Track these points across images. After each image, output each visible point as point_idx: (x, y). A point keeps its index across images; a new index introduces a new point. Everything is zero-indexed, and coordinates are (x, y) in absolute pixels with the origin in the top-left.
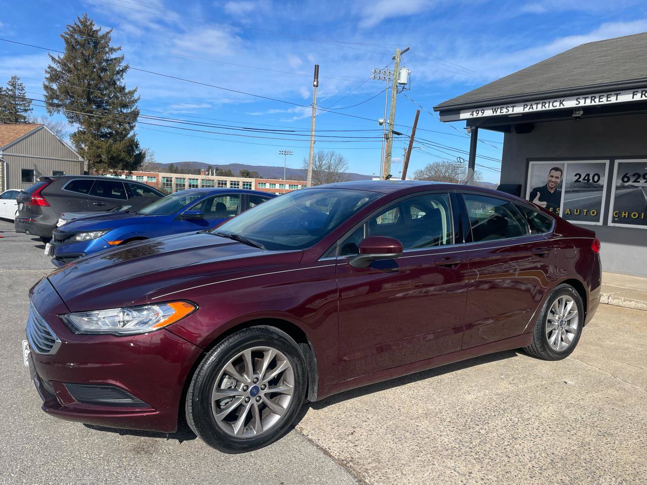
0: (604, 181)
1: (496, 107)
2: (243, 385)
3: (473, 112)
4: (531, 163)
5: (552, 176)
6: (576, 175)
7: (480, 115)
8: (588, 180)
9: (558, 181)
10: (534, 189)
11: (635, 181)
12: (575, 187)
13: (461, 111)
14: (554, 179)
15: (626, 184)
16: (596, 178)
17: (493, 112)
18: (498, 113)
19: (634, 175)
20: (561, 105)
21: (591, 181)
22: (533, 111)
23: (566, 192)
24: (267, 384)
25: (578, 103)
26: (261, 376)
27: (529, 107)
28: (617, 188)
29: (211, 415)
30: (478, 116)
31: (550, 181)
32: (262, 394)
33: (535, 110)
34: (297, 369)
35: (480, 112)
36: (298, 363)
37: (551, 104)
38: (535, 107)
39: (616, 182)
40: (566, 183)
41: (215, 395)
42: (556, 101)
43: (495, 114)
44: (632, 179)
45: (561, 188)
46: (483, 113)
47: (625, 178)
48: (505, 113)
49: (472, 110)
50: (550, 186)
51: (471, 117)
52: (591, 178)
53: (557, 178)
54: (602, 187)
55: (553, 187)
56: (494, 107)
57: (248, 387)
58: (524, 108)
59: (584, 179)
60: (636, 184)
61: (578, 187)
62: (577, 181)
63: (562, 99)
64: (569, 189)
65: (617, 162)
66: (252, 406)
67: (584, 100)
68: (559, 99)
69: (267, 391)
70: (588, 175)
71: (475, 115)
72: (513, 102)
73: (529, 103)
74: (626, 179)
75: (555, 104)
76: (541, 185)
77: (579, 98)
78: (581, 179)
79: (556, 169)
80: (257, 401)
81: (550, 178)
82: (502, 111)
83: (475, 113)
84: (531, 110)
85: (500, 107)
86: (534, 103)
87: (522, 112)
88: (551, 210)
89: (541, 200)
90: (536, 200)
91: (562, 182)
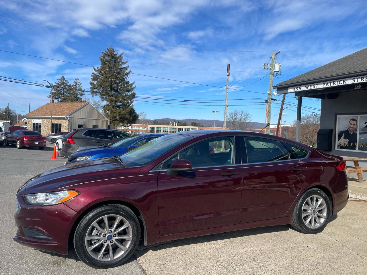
1: (308, 85)
2: (103, 234)
3: (295, 88)
4: (338, 116)
5: (351, 124)
6: (365, 123)
9: (355, 127)
10: (341, 132)
12: (365, 130)
13: (288, 88)
14: (352, 126)
17: (306, 88)
18: (309, 89)
20: (344, 83)
22: (328, 86)
23: (360, 133)
24: (117, 234)
25: (354, 81)
26: (113, 230)
27: (326, 84)
29: (85, 248)
30: (298, 91)
31: (350, 127)
32: (114, 239)
33: (329, 86)
34: (134, 228)
35: (299, 88)
36: (134, 224)
37: (338, 82)
38: (329, 84)
40: (360, 128)
41: (87, 238)
42: (341, 81)
43: (307, 89)
45: (357, 131)
46: (301, 89)
48: (312, 88)
49: (295, 87)
50: (350, 130)
51: (294, 91)
53: (354, 125)
55: (352, 130)
56: (306, 85)
57: (106, 235)
58: (323, 85)
62: (366, 127)
63: (344, 79)
66: (108, 245)
67: (357, 80)
68: (342, 80)
69: (116, 238)
71: (296, 90)
72: (317, 82)
73: (326, 82)
75: (341, 82)
76: (345, 129)
77: (354, 79)
79: (354, 120)
80: (111, 243)
81: (350, 125)
82: (311, 87)
84: (327, 86)
85: (309, 85)
86: (328, 82)
87: (322, 87)
88: (351, 144)
89: (345, 138)
90: (342, 138)
91: (357, 127)
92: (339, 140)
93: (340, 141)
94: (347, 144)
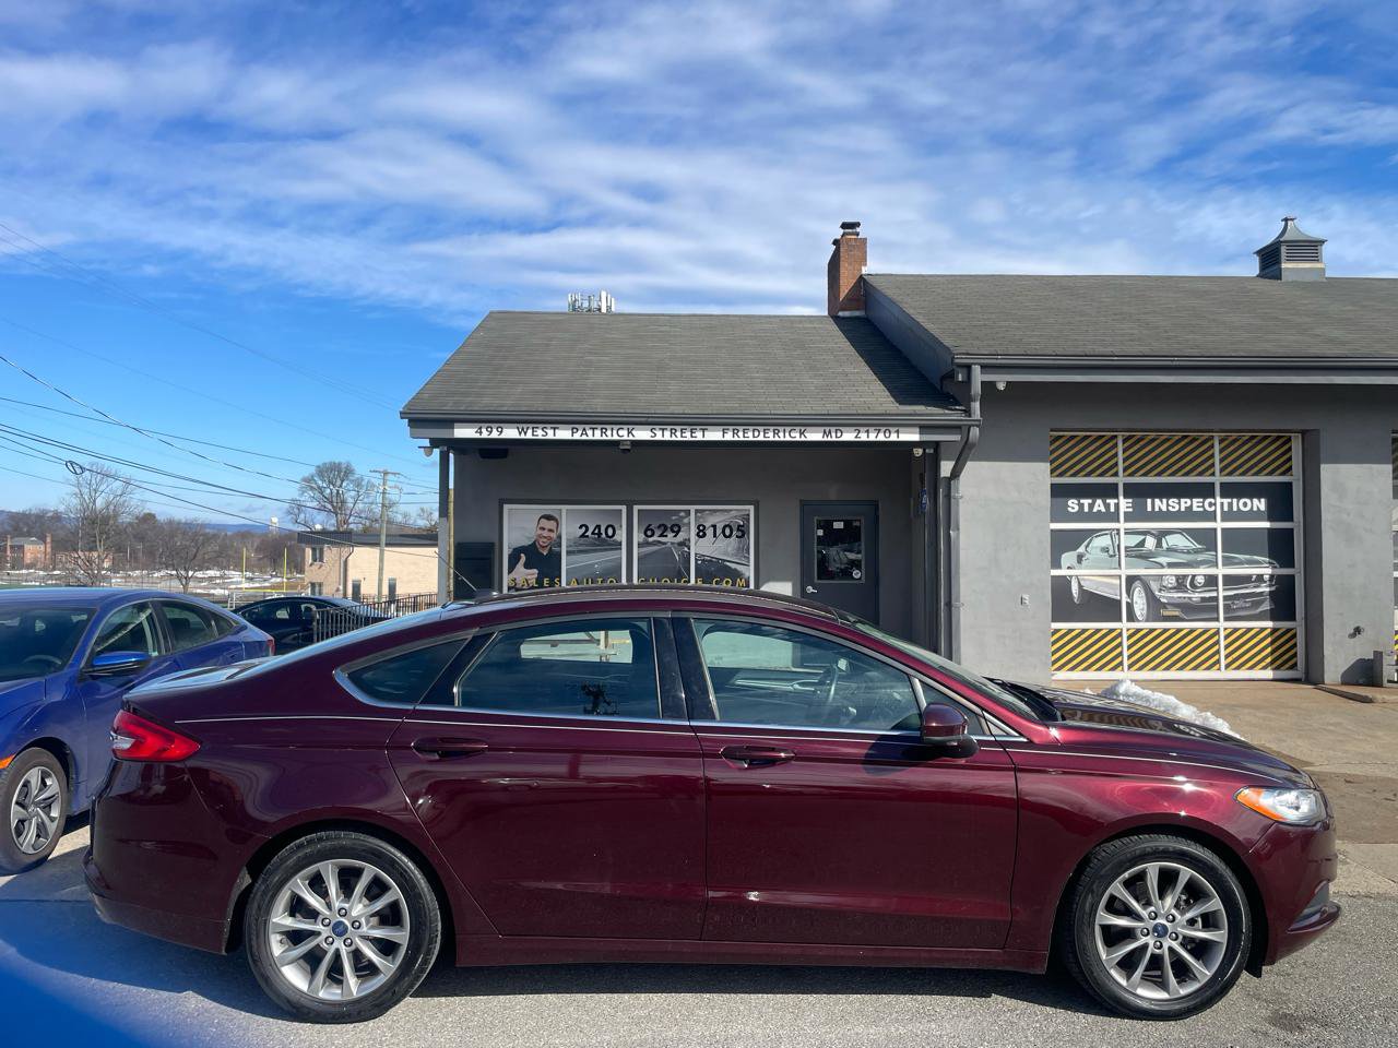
0: (622, 536)
1: (525, 426)
3: (480, 428)
4: (506, 507)
5: (543, 529)
6: (581, 527)
7: (495, 435)
8: (600, 534)
9: (554, 535)
10: (514, 549)
11: (661, 535)
12: (581, 545)
13: (454, 424)
14: (545, 533)
15: (651, 539)
16: (610, 532)
17: (520, 433)
18: (529, 436)
19: (659, 527)
20: (629, 435)
21: (604, 536)
22: (587, 438)
23: (568, 553)
27: (580, 432)
28: (640, 545)
30: (491, 436)
31: (540, 536)
33: (590, 437)
35: (494, 430)
37: (615, 432)
38: (590, 432)
39: (637, 537)
40: (568, 540)
42: (622, 429)
43: (523, 436)
44: (658, 533)
45: (560, 546)
46: (501, 432)
47: (648, 531)
48: (540, 437)
49: (478, 425)
50: (541, 543)
51: (477, 436)
52: (603, 531)
53: (550, 530)
54: (620, 544)
55: (545, 544)
56: (520, 426)
58: (573, 433)
59: (593, 533)
60: (663, 539)
61: (587, 545)
62: (583, 536)
63: (631, 427)
64: (570, 549)
65: (636, 508)
67: (661, 432)
68: (625, 427)
70: (598, 527)
71: (485, 434)
72: (556, 422)
73: (581, 427)
74: (649, 533)
75: (621, 432)
76: (527, 543)
77: (655, 429)
78: (589, 533)
79: (549, 518)
81: (540, 532)
82: (535, 433)
83: (484, 430)
84: (584, 437)
85: (531, 426)
86: (587, 427)
87: (570, 438)
88: (546, 581)
89: (527, 566)
90: (520, 567)
91: (560, 537)
92: (511, 570)
93: (513, 575)
94: (533, 582)
